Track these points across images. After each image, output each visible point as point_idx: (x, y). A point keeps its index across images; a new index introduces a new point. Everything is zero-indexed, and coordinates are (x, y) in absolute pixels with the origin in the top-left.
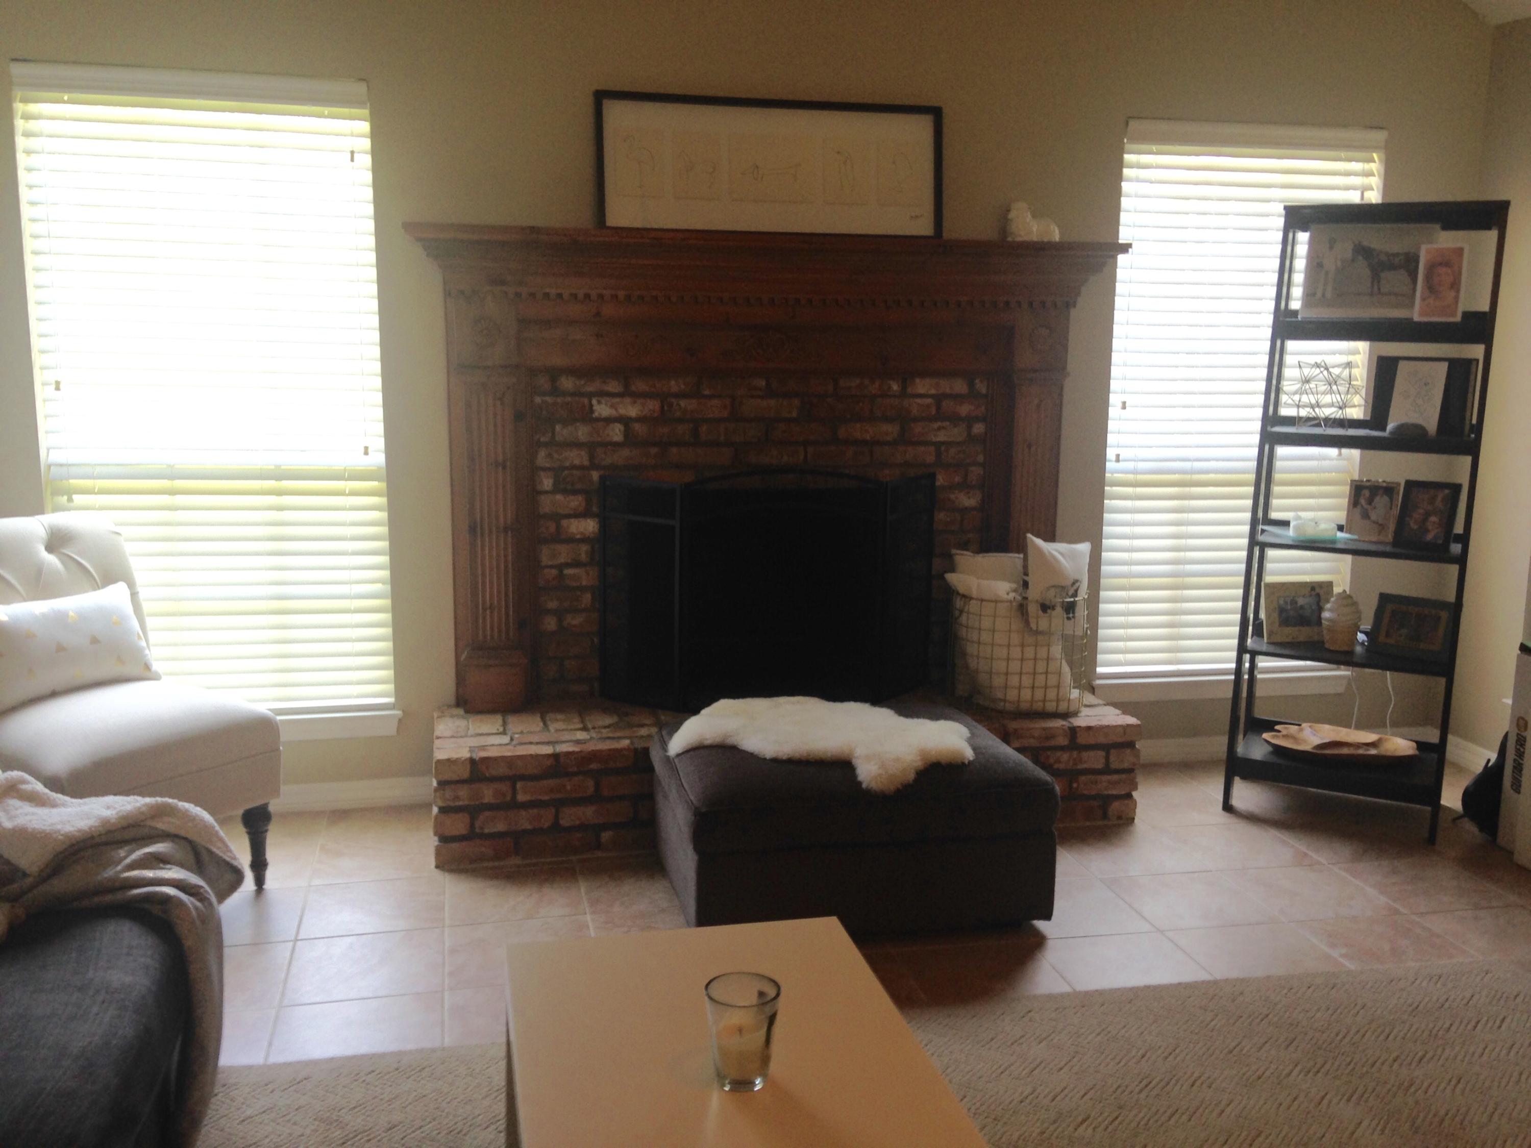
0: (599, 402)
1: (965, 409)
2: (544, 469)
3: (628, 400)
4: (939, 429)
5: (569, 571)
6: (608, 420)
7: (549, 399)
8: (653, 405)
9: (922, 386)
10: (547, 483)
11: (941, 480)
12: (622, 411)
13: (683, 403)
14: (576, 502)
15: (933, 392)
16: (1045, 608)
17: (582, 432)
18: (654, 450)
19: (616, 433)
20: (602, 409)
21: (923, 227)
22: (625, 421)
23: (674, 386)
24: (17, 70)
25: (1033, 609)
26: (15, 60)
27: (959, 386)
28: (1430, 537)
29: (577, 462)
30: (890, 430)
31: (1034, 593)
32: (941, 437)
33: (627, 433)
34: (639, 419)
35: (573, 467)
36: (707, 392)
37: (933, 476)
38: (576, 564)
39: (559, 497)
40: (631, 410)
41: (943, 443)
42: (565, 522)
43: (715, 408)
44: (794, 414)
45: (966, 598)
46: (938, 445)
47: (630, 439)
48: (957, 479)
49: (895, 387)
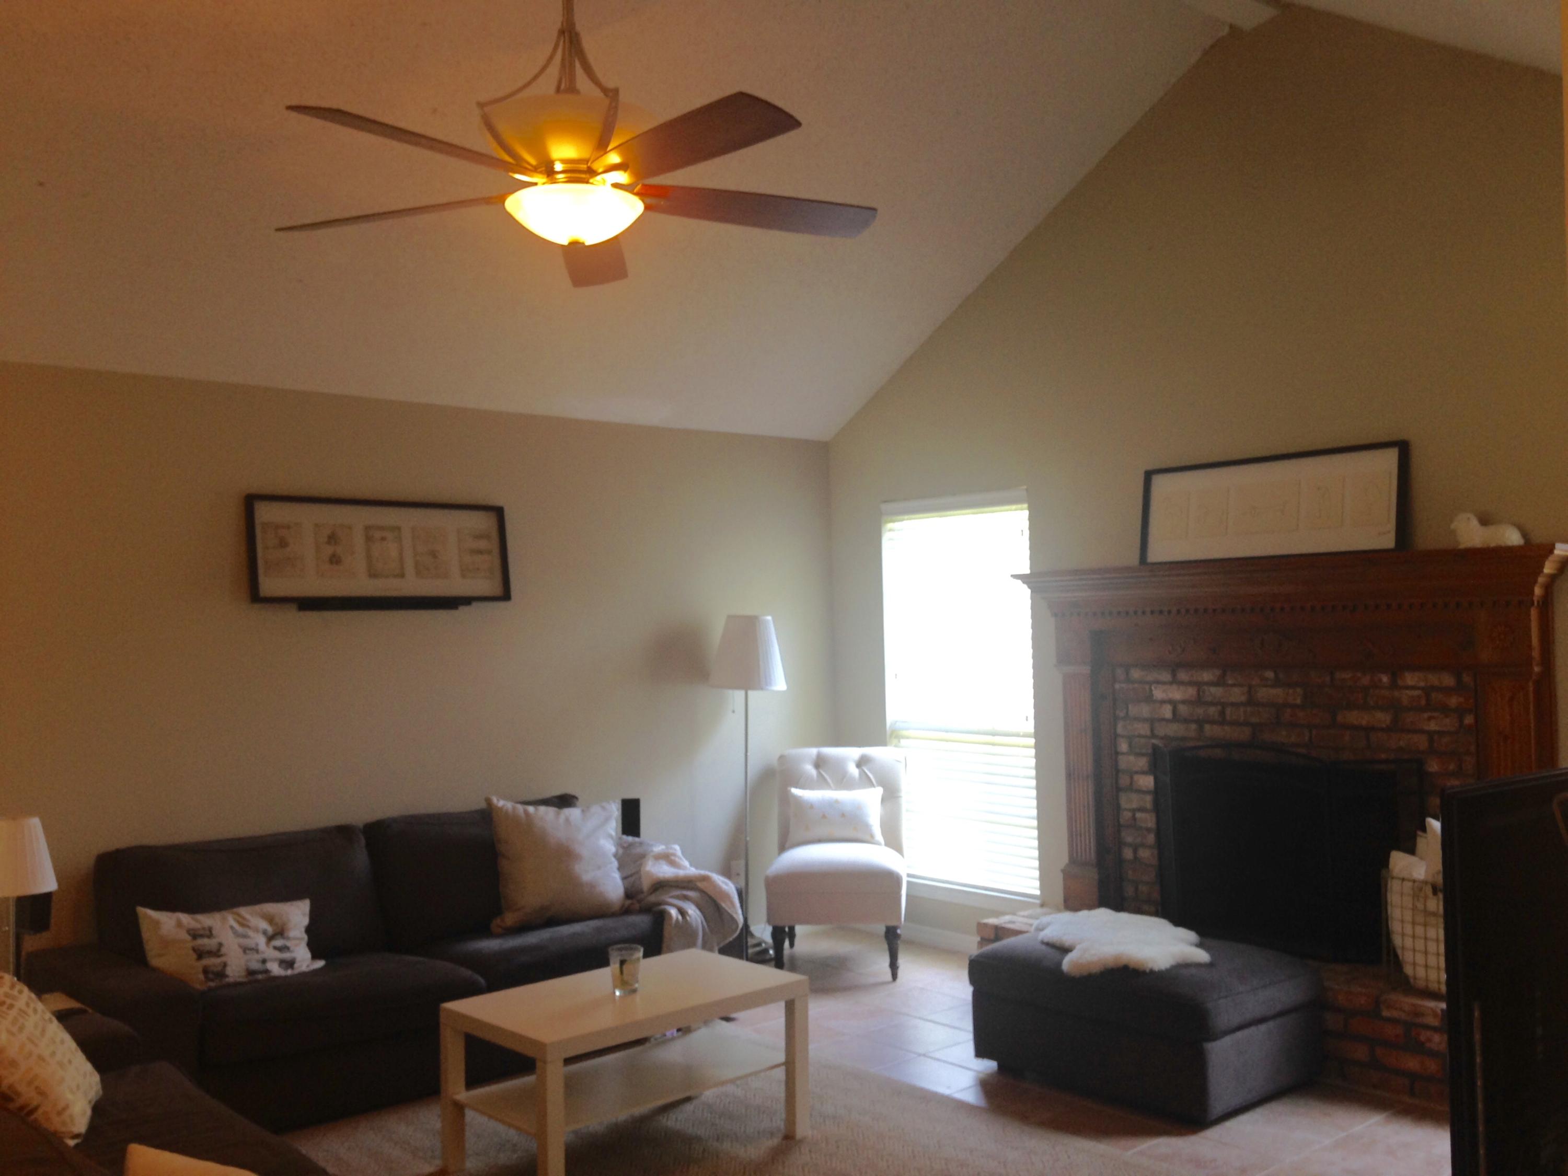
0: (1155, 688)
1: (1454, 701)
2: (1123, 737)
3: (1175, 687)
4: (1430, 718)
5: (1138, 815)
6: (1163, 702)
7: (1123, 685)
8: (1191, 692)
9: (1410, 679)
10: (1124, 747)
11: (1432, 767)
12: (1171, 695)
13: (1213, 690)
14: (1141, 763)
15: (1422, 684)
17: (1145, 710)
18: (1193, 726)
19: (1167, 711)
20: (1158, 694)
21: (1385, 542)
22: (1174, 703)
23: (1207, 676)
24: (884, 507)
26: (885, 502)
27: (1447, 680)
29: (1142, 732)
30: (1383, 718)
32: (1433, 726)
33: (1174, 711)
34: (1183, 702)
35: (1140, 736)
36: (1230, 682)
37: (1423, 763)
38: (1142, 810)
39: (1132, 758)
40: (1177, 694)
41: (1435, 732)
42: (1136, 777)
43: (1237, 695)
44: (1299, 701)
46: (1431, 734)
47: (1176, 717)
48: (1452, 767)
49: (1385, 679)
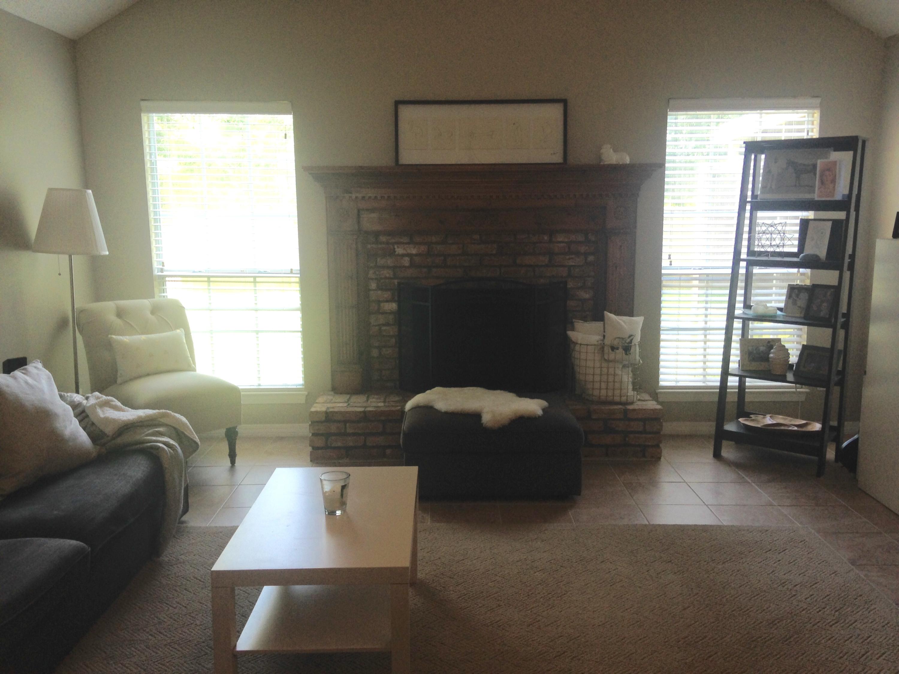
0: (398, 247)
1: (583, 249)
2: (372, 279)
3: (411, 246)
4: (569, 259)
5: (384, 328)
6: (403, 255)
7: (374, 246)
8: (423, 249)
9: (560, 237)
10: (373, 285)
11: (570, 285)
12: (409, 252)
13: (438, 247)
14: (387, 295)
15: (566, 240)
16: (613, 348)
17: (390, 262)
18: (425, 270)
19: (406, 262)
20: (399, 250)
21: (558, 158)
22: (410, 255)
23: (434, 239)
24: (143, 104)
25: (606, 349)
26: (143, 100)
27: (580, 238)
28: (822, 314)
29: (388, 275)
30: (544, 260)
31: (607, 342)
32: (571, 263)
33: (411, 261)
34: (416, 255)
35: (386, 278)
36: (451, 242)
37: (566, 283)
38: (387, 324)
39: (379, 292)
40: (414, 251)
41: (572, 266)
42: (382, 305)
43: (454, 249)
44: (494, 252)
45: (575, 343)
46: (569, 267)
47: (412, 265)
48: (580, 285)
49: (546, 238)
